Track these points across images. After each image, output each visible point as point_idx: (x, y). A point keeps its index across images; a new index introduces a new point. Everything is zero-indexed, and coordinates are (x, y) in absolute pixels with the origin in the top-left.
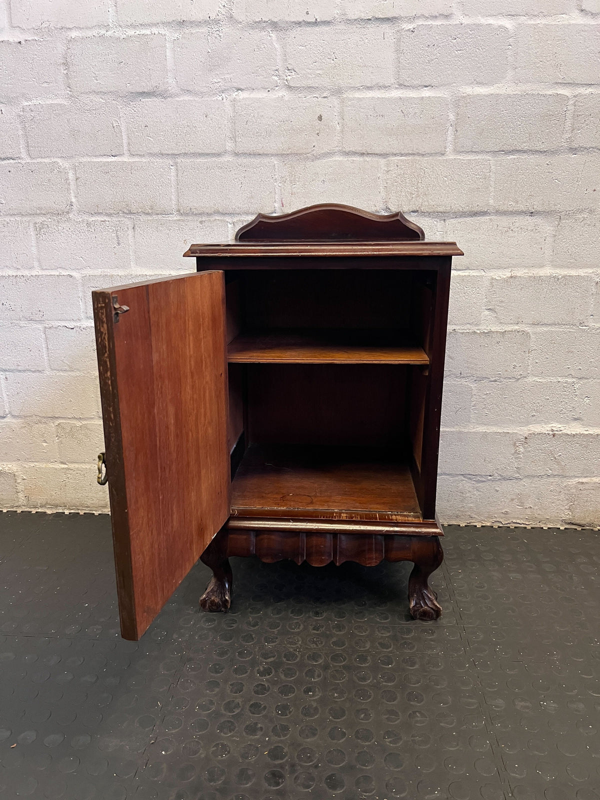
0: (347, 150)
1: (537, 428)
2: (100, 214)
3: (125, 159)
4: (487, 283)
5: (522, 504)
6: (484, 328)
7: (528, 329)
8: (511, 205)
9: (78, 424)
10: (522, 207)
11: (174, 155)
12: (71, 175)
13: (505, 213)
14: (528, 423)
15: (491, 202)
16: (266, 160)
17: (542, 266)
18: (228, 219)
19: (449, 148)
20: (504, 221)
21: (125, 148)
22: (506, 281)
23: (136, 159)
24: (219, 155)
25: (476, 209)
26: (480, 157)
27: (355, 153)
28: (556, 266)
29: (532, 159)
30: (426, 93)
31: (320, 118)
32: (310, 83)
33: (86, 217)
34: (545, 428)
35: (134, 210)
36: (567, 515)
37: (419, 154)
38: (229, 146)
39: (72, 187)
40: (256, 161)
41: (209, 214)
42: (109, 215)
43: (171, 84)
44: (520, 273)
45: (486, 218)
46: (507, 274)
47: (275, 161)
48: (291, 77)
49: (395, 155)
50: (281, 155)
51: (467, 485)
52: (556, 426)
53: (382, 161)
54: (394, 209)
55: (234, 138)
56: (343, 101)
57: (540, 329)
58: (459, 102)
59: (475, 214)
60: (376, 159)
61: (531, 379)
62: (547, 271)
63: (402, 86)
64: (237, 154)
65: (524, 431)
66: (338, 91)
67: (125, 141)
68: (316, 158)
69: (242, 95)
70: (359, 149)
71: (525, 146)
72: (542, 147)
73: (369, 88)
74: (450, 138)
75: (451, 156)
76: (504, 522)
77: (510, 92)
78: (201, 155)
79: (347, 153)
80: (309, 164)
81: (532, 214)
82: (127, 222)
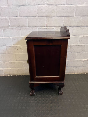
1: (85, 59)
2: (14, 27)
3: (19, 17)
4: (79, 38)
5: (82, 70)
6: (78, 45)
7: (85, 45)
9: (13, 62)
10: (85, 25)
11: (27, 17)
12: (9, 20)
13: (83, 26)
14: (84, 59)
15: (81, 24)
16: (44, 17)
18: (37, 28)
20: (83, 28)
23: (21, 17)
24: (35, 16)
26: (79, 17)
30: (71, 6)
31: (53, 10)
32: (51, 4)
33: (12, 28)
34: (87, 59)
35: (21, 26)
37: (69, 16)
38: (37, 15)
39: (9, 22)
40: (42, 18)
41: (34, 27)
42: (16, 27)
43: (27, 4)
44: (84, 36)
45: (80, 27)
46: (83, 36)
47: (45, 17)
48: (48, 2)
49: (65, 16)
51: (75, 68)
53: (63, 18)
55: (38, 14)
56: (57, 7)
57: (87, 45)
58: (77, 7)
59: (78, 26)
60: (62, 17)
61: (85, 52)
63: (67, 4)
64: (39, 16)
65: (84, 60)
66: (56, 5)
67: (19, 14)
69: (39, 6)
71: (87, 15)
73: (62, 5)
74: (75, 14)
75: (75, 17)
76: (80, 73)
77: (85, 6)
78: (32, 16)
79: (58, 16)
80: (51, 18)
81: (87, 26)
82: (19, 28)
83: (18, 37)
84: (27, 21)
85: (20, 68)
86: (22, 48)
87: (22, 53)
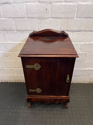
0: (53, 17)
3: (3, 18)
6: (79, 53)
7: (87, 53)
8: (87, 29)
11: (14, 18)
14: (84, 68)
15: (83, 29)
16: (35, 19)
17: (91, 41)
18: (27, 32)
19: (75, 17)
20: (85, 33)
22: (84, 44)
23: (5, 19)
24: (24, 18)
25: (79, 30)
26: (82, 19)
27: (54, 18)
30: (71, 4)
31: (46, 9)
34: (88, 69)
35: (7, 30)
37: (68, 18)
38: (26, 16)
40: (32, 19)
41: (23, 31)
42: (2, 31)
43: (11, 1)
45: (81, 32)
47: (37, 19)
49: (63, 18)
50: (38, 18)
51: (73, 77)
53: (60, 20)
54: (62, 30)
55: (27, 14)
56: (52, 5)
58: (79, 6)
60: (59, 19)
61: (86, 61)
64: (28, 18)
66: (51, 3)
67: (2, 15)
68: (45, 19)
69: (28, 4)
70: (55, 17)
73: (58, 2)
74: (76, 14)
75: (75, 19)
76: (79, 82)
77: (90, 4)
78: (20, 18)
81: (91, 31)
82: (6, 32)
83: (5, 42)
84: (14, 23)
85: (11, 75)
86: (11, 54)
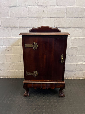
1: (79, 63)
2: (5, 27)
3: (10, 18)
4: (71, 40)
5: (76, 75)
6: (70, 47)
7: (77, 47)
8: (75, 26)
9: (3, 63)
11: (18, 17)
13: (74, 28)
14: (77, 62)
15: (72, 26)
16: (34, 18)
17: (80, 37)
18: (28, 28)
20: (74, 29)
21: (10, 16)
22: (74, 39)
23: (12, 18)
24: (26, 17)
26: (70, 18)
27: (49, 17)
28: (82, 37)
29: (79, 19)
30: (61, 7)
31: (43, 11)
33: (3, 28)
34: (80, 63)
35: (11, 26)
36: (83, 77)
37: (60, 18)
38: (28, 16)
41: (24, 28)
42: (7, 28)
43: (18, 5)
44: (76, 38)
45: (71, 29)
47: (36, 18)
49: (56, 18)
52: (82, 63)
53: (54, 19)
54: (56, 27)
55: (28, 14)
56: (47, 8)
57: (79, 47)
58: (67, 8)
59: (69, 28)
60: (53, 18)
61: (78, 55)
62: (81, 38)
63: (57, 6)
64: (29, 17)
65: (76, 63)
66: (46, 6)
68: (43, 18)
69: (30, 7)
70: (50, 16)
71: (77, 16)
72: (81, 17)
73: (52, 6)
74: (65, 15)
75: (65, 18)
76: (73, 78)
77: (75, 7)
78: (23, 17)
79: (48, 17)
80: (42, 19)
81: (78, 28)
82: (10, 29)
83: (8, 37)
85: (10, 70)
86: (12, 48)
87: (12, 54)
